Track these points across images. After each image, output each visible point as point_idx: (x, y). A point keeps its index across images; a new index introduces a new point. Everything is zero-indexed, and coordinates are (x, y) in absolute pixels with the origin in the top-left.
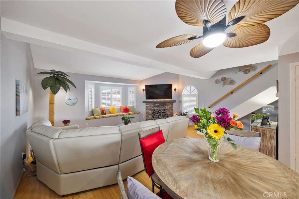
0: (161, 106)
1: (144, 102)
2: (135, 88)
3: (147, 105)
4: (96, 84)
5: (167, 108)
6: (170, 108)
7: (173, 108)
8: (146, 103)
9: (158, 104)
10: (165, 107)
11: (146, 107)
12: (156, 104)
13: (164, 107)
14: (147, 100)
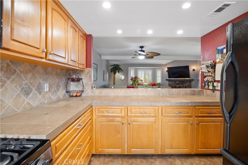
0: (180, 84)
1: (167, 80)
2: (161, 70)
3: (169, 83)
4: (135, 68)
5: (186, 85)
6: (188, 85)
7: (191, 85)
8: (168, 81)
9: (178, 82)
10: (184, 84)
11: (169, 84)
12: (176, 82)
13: (182, 85)
14: (170, 79)
